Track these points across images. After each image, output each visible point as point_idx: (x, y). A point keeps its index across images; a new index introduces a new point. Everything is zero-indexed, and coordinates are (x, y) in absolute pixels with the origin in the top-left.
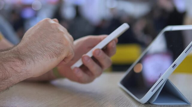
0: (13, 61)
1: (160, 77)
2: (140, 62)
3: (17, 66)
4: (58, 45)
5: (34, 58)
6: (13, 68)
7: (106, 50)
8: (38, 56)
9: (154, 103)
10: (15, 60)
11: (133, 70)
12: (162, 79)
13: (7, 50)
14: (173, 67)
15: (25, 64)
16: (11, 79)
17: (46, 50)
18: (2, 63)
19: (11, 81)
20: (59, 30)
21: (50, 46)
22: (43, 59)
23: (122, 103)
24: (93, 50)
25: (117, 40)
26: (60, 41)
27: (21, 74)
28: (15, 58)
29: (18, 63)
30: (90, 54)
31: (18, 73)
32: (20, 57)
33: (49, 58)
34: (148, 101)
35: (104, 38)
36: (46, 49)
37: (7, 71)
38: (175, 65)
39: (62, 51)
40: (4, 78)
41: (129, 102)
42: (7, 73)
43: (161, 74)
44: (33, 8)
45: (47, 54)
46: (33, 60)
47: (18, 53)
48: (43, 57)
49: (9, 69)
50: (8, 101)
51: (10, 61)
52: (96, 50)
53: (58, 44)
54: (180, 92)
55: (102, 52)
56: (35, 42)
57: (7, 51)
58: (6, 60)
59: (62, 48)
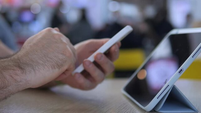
0: (13, 70)
1: (165, 83)
2: (144, 68)
3: (16, 75)
4: (61, 57)
5: (35, 68)
6: (13, 76)
7: (108, 54)
8: (39, 66)
9: (160, 110)
10: (15, 68)
11: (136, 76)
12: (168, 86)
13: (7, 57)
14: (180, 72)
15: (26, 74)
16: (10, 88)
17: (48, 61)
18: (2, 71)
19: (10, 90)
20: (62, 41)
21: (52, 57)
22: (45, 69)
23: (126, 111)
24: (95, 54)
25: (120, 44)
26: (63, 52)
27: (21, 83)
28: (16, 66)
29: (19, 72)
30: (91, 59)
31: (18, 82)
32: (20, 65)
33: (50, 68)
34: (153, 109)
35: (106, 42)
36: (48, 59)
37: (7, 80)
38: (182, 70)
39: (64, 63)
40: (3, 87)
41: (134, 110)
42: (6, 82)
43: (166, 80)
44: (32, 12)
45: (49, 65)
46: (34, 70)
47: (19, 61)
48: (44, 67)
49: (8, 77)
50: (5, 109)
51: (10, 69)
52: (98, 54)
53: (61, 55)
54: (187, 99)
55: (104, 56)
56: (37, 51)
57: (7, 59)
58: (5, 68)
59: (64, 60)
